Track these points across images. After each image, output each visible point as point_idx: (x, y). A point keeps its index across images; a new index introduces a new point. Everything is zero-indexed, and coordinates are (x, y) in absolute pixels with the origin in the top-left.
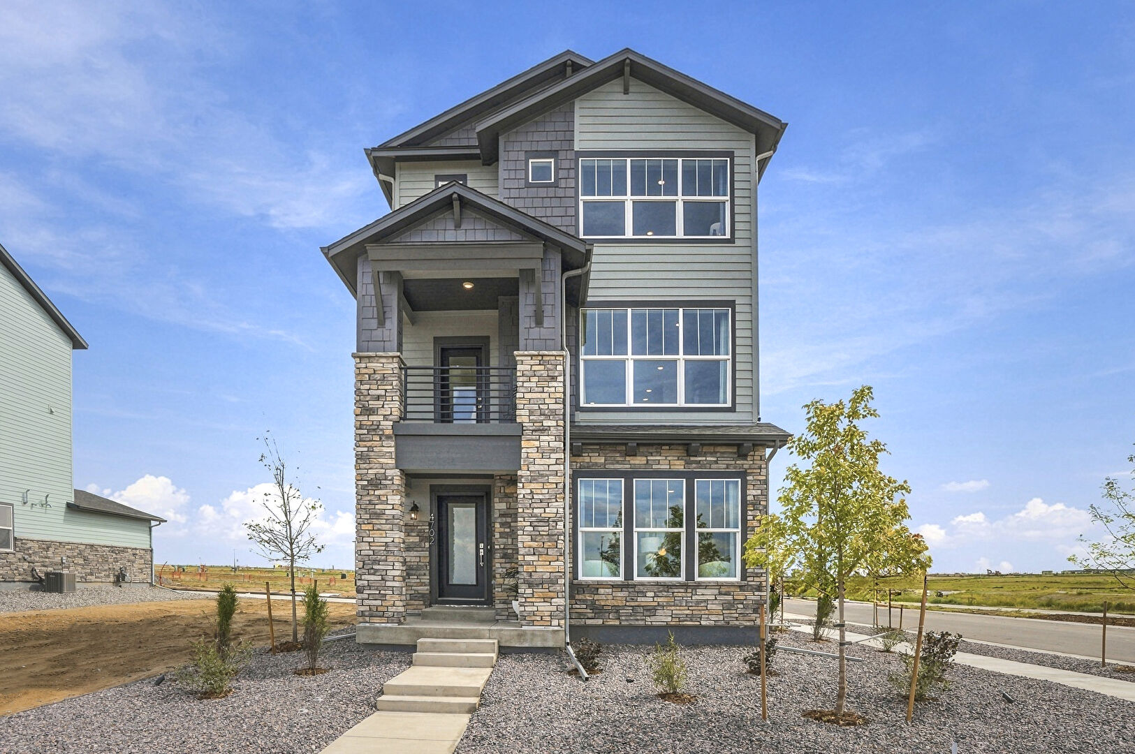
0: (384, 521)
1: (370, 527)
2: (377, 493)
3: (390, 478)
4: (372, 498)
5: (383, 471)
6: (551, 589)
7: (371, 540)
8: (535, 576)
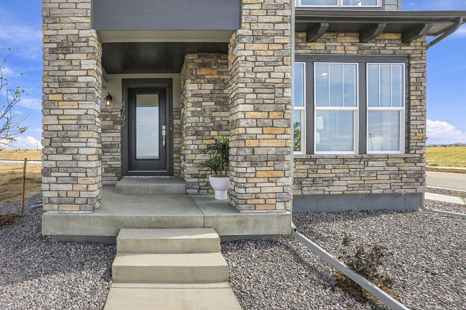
0: (76, 90)
1: (59, 97)
2: (68, 57)
3: (83, 39)
4: (63, 63)
5: (76, 32)
6: (277, 167)
7: (61, 112)
8: (259, 151)
